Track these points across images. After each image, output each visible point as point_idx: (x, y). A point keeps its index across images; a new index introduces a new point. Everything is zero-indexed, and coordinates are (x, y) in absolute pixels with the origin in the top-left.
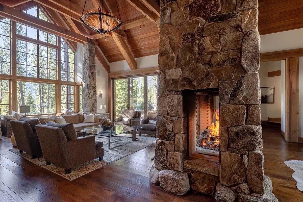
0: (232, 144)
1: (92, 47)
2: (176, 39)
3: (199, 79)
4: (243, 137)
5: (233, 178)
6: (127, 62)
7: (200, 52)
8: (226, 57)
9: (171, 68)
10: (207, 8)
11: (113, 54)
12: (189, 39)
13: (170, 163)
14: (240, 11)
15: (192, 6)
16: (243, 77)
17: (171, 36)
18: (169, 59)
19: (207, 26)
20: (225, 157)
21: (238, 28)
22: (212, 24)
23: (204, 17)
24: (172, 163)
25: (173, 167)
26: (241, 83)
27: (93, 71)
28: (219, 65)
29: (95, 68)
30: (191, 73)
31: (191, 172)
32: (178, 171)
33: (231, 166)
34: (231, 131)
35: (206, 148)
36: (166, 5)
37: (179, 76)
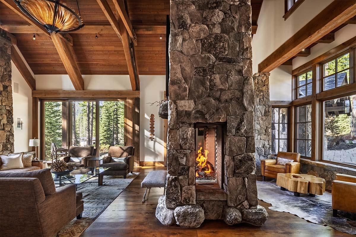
0: (237, 170)
1: (5, 44)
2: (188, 69)
3: (210, 113)
4: (245, 163)
5: (238, 198)
6: (71, 78)
7: (212, 87)
8: (232, 96)
9: (183, 99)
10: (217, 48)
11: (43, 62)
12: (201, 72)
13: (184, 198)
14: (242, 58)
15: (204, 41)
16: (244, 114)
17: (183, 65)
18: (182, 89)
19: (217, 64)
20: (232, 183)
21: (240, 72)
22: (221, 64)
23: (214, 55)
24: (187, 198)
25: (188, 201)
26: (243, 118)
27: (6, 83)
28: (226, 102)
29: (10, 80)
30: (204, 107)
31: (203, 203)
32: (192, 205)
33: (237, 188)
34: (237, 159)
35: (200, 179)
36: (176, 31)
37: (192, 109)
